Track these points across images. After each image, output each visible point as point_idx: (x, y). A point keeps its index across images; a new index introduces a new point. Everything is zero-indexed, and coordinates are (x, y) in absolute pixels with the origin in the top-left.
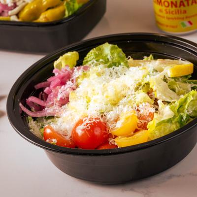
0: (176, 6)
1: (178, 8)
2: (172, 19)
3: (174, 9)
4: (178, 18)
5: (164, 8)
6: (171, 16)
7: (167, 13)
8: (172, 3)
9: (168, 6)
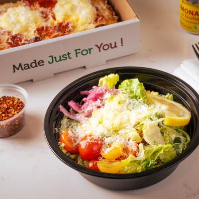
0: (192, 14)
1: (194, 16)
2: (189, 22)
3: (191, 16)
4: (193, 23)
5: (184, 13)
6: (188, 20)
7: (186, 17)
8: (190, 11)
9: (187, 13)
